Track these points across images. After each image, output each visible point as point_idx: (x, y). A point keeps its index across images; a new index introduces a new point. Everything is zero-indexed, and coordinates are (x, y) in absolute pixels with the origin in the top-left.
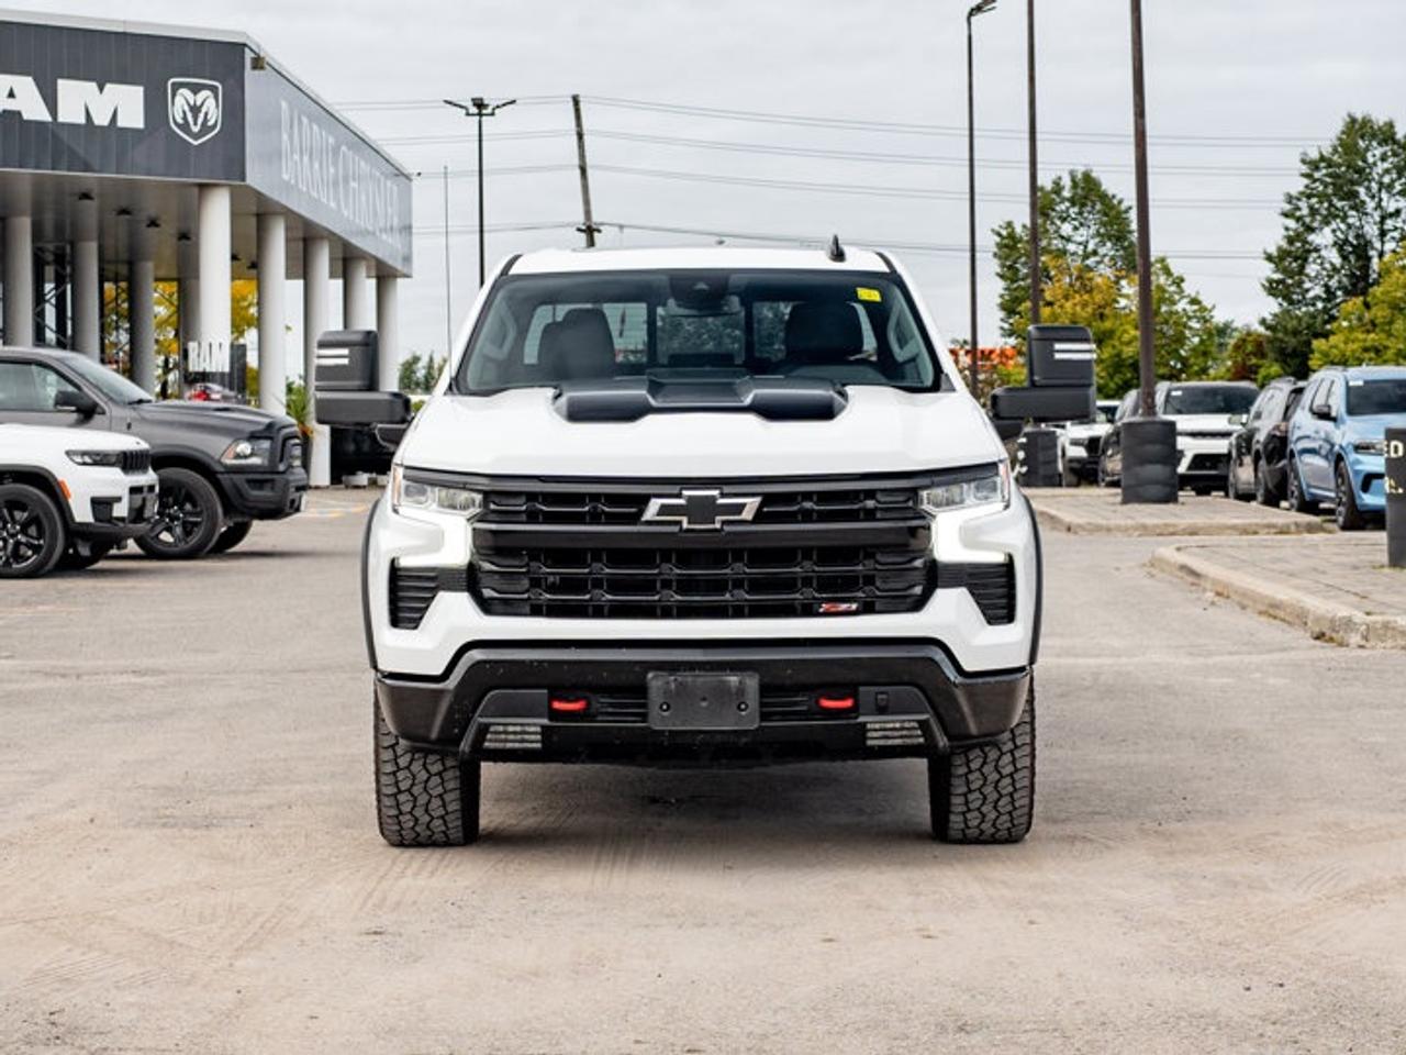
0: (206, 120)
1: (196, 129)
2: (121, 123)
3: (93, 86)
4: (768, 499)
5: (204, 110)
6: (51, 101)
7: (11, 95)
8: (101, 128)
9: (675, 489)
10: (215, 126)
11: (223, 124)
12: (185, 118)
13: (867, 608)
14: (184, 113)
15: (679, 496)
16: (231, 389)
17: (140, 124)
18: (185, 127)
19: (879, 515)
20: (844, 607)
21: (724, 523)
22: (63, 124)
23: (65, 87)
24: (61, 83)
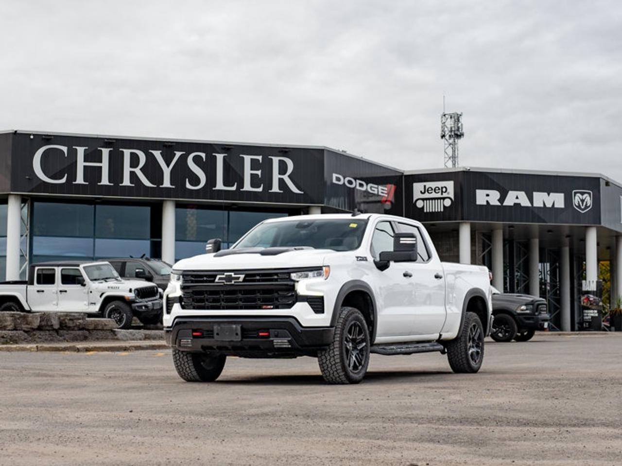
0: (586, 204)
1: (583, 207)
2: (556, 206)
3: (546, 194)
4: (247, 276)
5: (586, 200)
6: (531, 199)
7: (517, 198)
8: (549, 208)
9: (222, 273)
10: (589, 206)
11: (593, 205)
12: (579, 204)
13: (277, 307)
14: (579, 202)
15: (223, 275)
16: (597, 296)
17: (562, 206)
18: (579, 207)
19: (279, 280)
20: (269, 307)
21: (235, 282)
22: (535, 207)
23: (536, 195)
24: (535, 194)
